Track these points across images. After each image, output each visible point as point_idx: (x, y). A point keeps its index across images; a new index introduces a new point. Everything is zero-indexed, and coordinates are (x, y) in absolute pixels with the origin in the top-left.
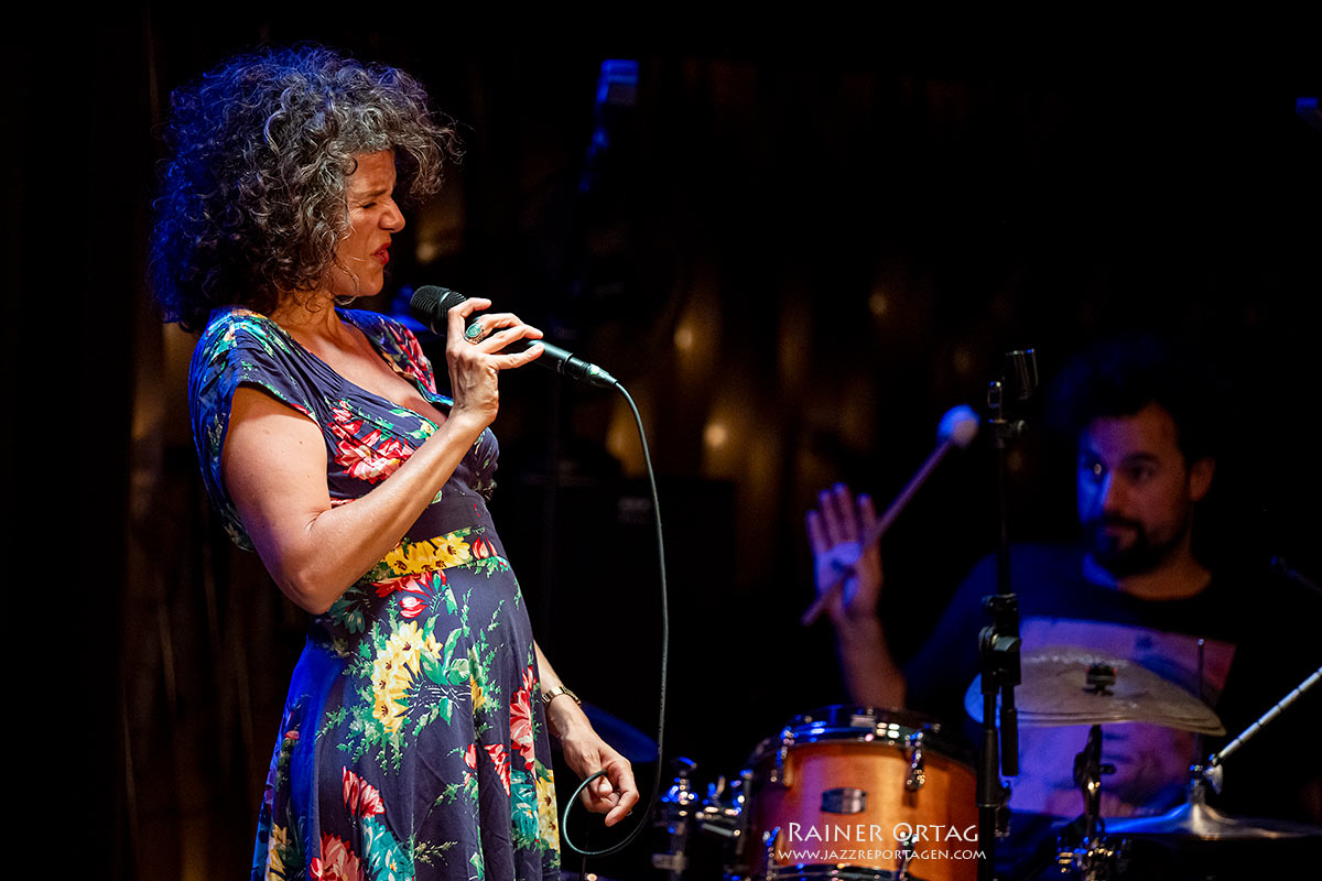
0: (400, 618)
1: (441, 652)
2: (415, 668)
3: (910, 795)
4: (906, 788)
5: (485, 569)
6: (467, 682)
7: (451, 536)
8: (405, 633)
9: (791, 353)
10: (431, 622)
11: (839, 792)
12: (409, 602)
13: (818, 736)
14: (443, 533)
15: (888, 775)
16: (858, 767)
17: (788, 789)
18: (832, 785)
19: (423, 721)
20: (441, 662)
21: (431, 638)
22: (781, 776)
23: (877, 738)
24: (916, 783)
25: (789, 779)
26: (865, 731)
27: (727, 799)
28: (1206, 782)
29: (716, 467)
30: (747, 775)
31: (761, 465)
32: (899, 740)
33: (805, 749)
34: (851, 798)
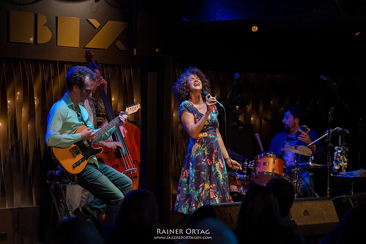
0: (196, 142)
1: (201, 147)
2: (197, 148)
3: (274, 162)
4: (273, 162)
5: (210, 137)
6: (205, 150)
7: (205, 133)
8: (197, 144)
9: (261, 109)
10: (200, 143)
11: (265, 163)
12: (198, 140)
13: (263, 156)
14: (204, 132)
15: (271, 160)
16: (268, 159)
17: (259, 162)
18: (264, 162)
19: (197, 155)
20: (201, 148)
21: (200, 145)
22: (258, 161)
23: (270, 156)
24: (275, 161)
25: (259, 161)
26: (268, 155)
27: (251, 164)
28: (312, 159)
29: (252, 123)
30: (254, 161)
31: (257, 122)
32: (273, 156)
33: (261, 157)
34: (267, 163)
